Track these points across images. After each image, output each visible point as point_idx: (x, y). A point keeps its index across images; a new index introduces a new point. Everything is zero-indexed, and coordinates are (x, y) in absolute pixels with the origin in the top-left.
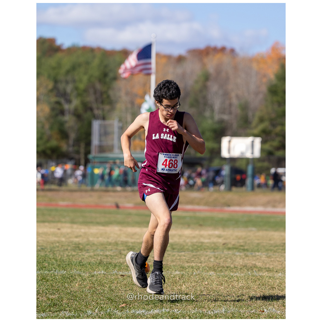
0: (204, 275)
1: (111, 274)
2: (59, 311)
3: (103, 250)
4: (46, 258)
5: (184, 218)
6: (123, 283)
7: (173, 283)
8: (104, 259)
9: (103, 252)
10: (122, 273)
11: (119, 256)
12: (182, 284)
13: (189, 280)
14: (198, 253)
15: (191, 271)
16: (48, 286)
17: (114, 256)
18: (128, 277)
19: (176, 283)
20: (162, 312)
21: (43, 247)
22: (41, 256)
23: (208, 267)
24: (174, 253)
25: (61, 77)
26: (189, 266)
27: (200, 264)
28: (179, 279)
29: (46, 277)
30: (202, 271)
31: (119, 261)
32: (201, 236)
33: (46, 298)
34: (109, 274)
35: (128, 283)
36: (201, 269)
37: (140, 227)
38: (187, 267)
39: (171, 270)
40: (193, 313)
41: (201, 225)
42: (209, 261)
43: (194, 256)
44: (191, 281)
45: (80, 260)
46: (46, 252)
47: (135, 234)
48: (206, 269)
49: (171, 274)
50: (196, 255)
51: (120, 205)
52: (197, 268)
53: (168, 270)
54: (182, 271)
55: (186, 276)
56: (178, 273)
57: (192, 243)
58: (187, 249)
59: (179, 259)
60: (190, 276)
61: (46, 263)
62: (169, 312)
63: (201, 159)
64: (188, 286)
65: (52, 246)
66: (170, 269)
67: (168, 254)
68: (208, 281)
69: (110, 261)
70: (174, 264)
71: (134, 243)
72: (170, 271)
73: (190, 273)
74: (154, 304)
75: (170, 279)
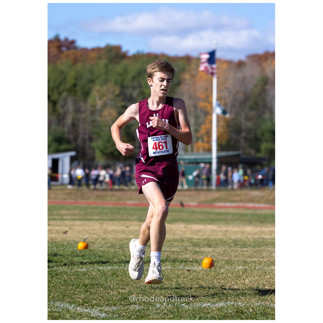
0: (266, 270)
1: (178, 269)
2: (129, 304)
3: (169, 247)
4: (116, 254)
5: (246, 215)
6: (189, 277)
7: (237, 277)
8: (170, 255)
9: (169, 248)
10: (188, 268)
11: (185, 252)
12: (245, 279)
13: (252, 274)
14: (260, 249)
15: (254, 266)
16: (118, 281)
17: (180, 252)
18: (194, 272)
19: (239, 277)
20: (227, 305)
21: (113, 244)
22: (111, 252)
23: (269, 262)
24: (237, 249)
25: (127, 83)
26: (252, 261)
27: (262, 259)
28: (243, 273)
29: (116, 272)
30: (264, 266)
31: (185, 257)
32: (263, 232)
33: (117, 292)
34: (176, 269)
35: (194, 278)
36: (263, 264)
37: (204, 224)
38: (250, 262)
39: (235, 265)
40: (256, 305)
41: (262, 222)
42: (271, 256)
43: (256, 251)
44: (254, 275)
45: (148, 256)
46: (115, 249)
47: (199, 231)
48: (268, 264)
49: (235, 269)
50: (258, 251)
51: (185, 203)
52: (259, 263)
53: (232, 265)
54: (245, 265)
55: (249, 270)
56: (241, 268)
57: (254, 239)
58: (249, 245)
59: (242, 254)
60: (253, 271)
61: (116, 259)
62: (233, 305)
63: (261, 159)
64: (251, 280)
65: (121, 243)
66: (233, 264)
67: (232, 250)
68: (270, 275)
69: (176, 257)
70: (238, 259)
71: (199, 239)
72: (233, 266)
73: (253, 268)
74: (219, 297)
75: (234, 274)
